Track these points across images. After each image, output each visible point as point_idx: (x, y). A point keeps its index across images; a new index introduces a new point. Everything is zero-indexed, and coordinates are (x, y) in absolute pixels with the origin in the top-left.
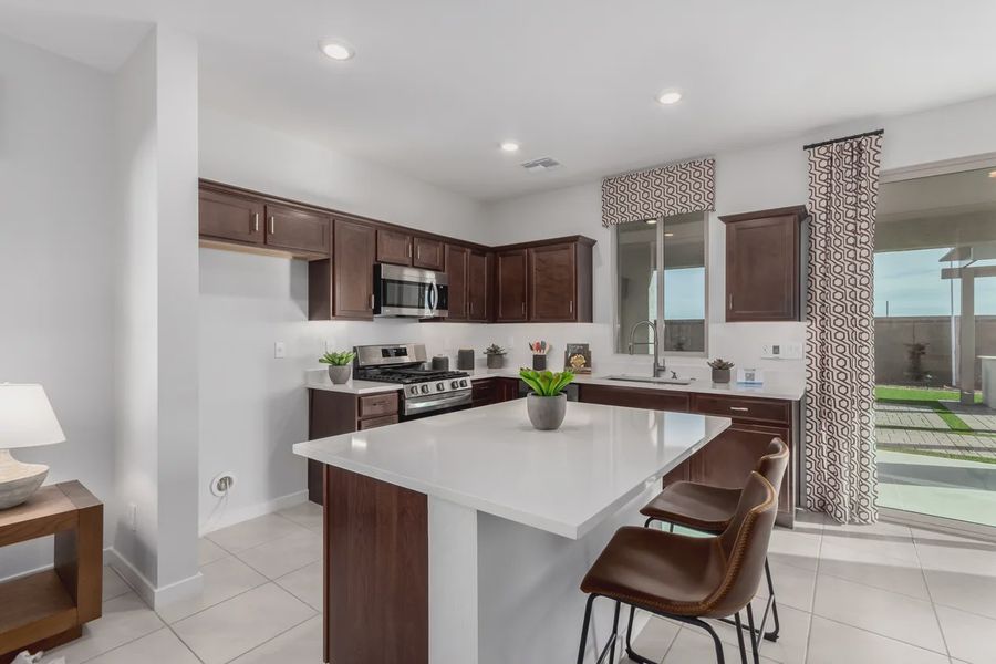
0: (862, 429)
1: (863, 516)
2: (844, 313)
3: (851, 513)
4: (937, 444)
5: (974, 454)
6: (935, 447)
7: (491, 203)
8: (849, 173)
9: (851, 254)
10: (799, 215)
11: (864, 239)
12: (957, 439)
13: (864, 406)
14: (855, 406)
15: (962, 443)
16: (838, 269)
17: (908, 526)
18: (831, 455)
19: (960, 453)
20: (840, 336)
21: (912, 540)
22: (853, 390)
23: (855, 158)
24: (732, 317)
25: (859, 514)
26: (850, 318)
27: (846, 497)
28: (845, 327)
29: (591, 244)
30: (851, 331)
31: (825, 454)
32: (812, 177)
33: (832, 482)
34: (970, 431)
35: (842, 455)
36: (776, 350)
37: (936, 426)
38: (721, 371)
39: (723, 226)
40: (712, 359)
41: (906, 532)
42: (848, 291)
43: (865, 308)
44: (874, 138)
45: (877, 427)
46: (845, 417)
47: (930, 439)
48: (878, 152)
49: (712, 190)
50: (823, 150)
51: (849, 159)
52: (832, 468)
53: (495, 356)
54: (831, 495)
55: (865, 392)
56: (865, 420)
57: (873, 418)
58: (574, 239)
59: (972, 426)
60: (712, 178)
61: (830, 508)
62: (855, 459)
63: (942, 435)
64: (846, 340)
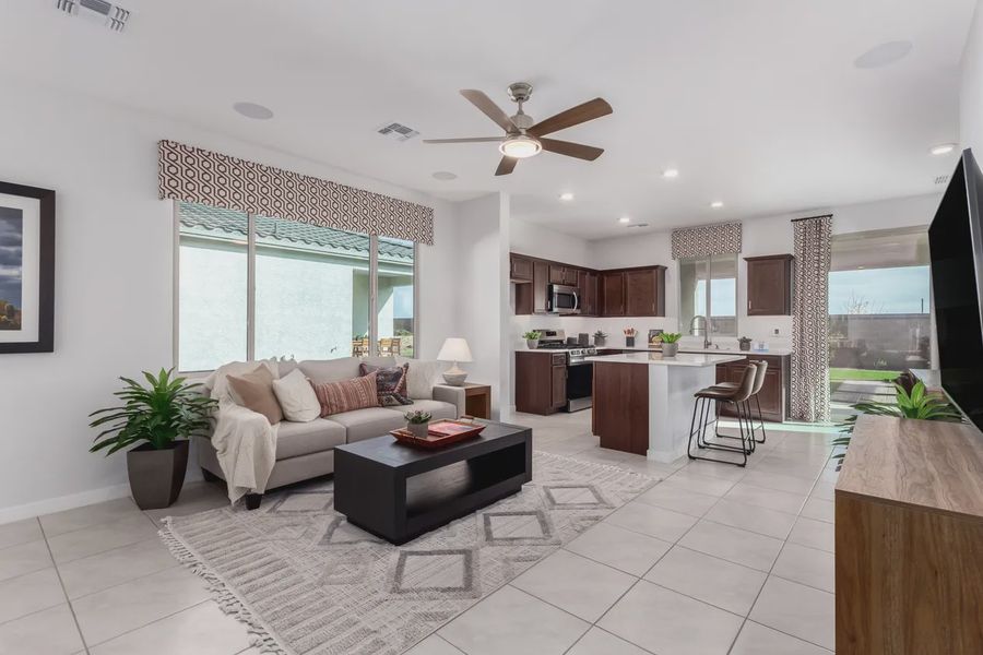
7: (595, 242)
8: (815, 236)
10: (788, 259)
23: (818, 229)
24: (751, 313)
29: (664, 269)
32: (796, 237)
36: (777, 331)
38: (745, 343)
39: (746, 262)
40: (740, 337)
43: (823, 309)
44: (828, 218)
48: (830, 226)
49: (740, 241)
50: (801, 223)
51: (814, 229)
53: (600, 337)
58: (656, 267)
60: (740, 234)
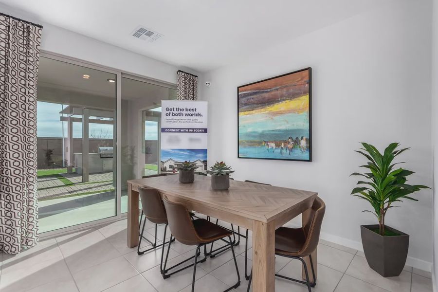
0: (29, 193)
1: (30, 243)
2: (18, 125)
3: (22, 245)
4: (61, 193)
5: (75, 193)
6: (61, 194)
8: (21, 41)
9: (23, 90)
11: (31, 83)
12: (69, 189)
13: (31, 179)
14: (25, 181)
15: (70, 190)
16: (14, 98)
17: (55, 237)
18: (9, 214)
19: (70, 194)
20: (15, 139)
21: (57, 245)
22: (23, 171)
23: (25, 34)
25: (27, 243)
26: (22, 128)
27: (19, 237)
28: (19, 133)
30: (22, 136)
31: (3, 215)
33: (9, 231)
34: (72, 184)
35: (16, 212)
37: (59, 185)
41: (53, 241)
42: (21, 112)
43: (31, 123)
44: (38, 28)
45: (39, 190)
46: (18, 189)
47: (58, 191)
48: (39, 37)
50: (3, 18)
51: (21, 33)
52: (9, 223)
54: (8, 240)
55: (31, 171)
56: (31, 187)
57: (36, 186)
59: (73, 182)
61: (7, 248)
62: (24, 212)
63: (62, 188)
64: (19, 141)
